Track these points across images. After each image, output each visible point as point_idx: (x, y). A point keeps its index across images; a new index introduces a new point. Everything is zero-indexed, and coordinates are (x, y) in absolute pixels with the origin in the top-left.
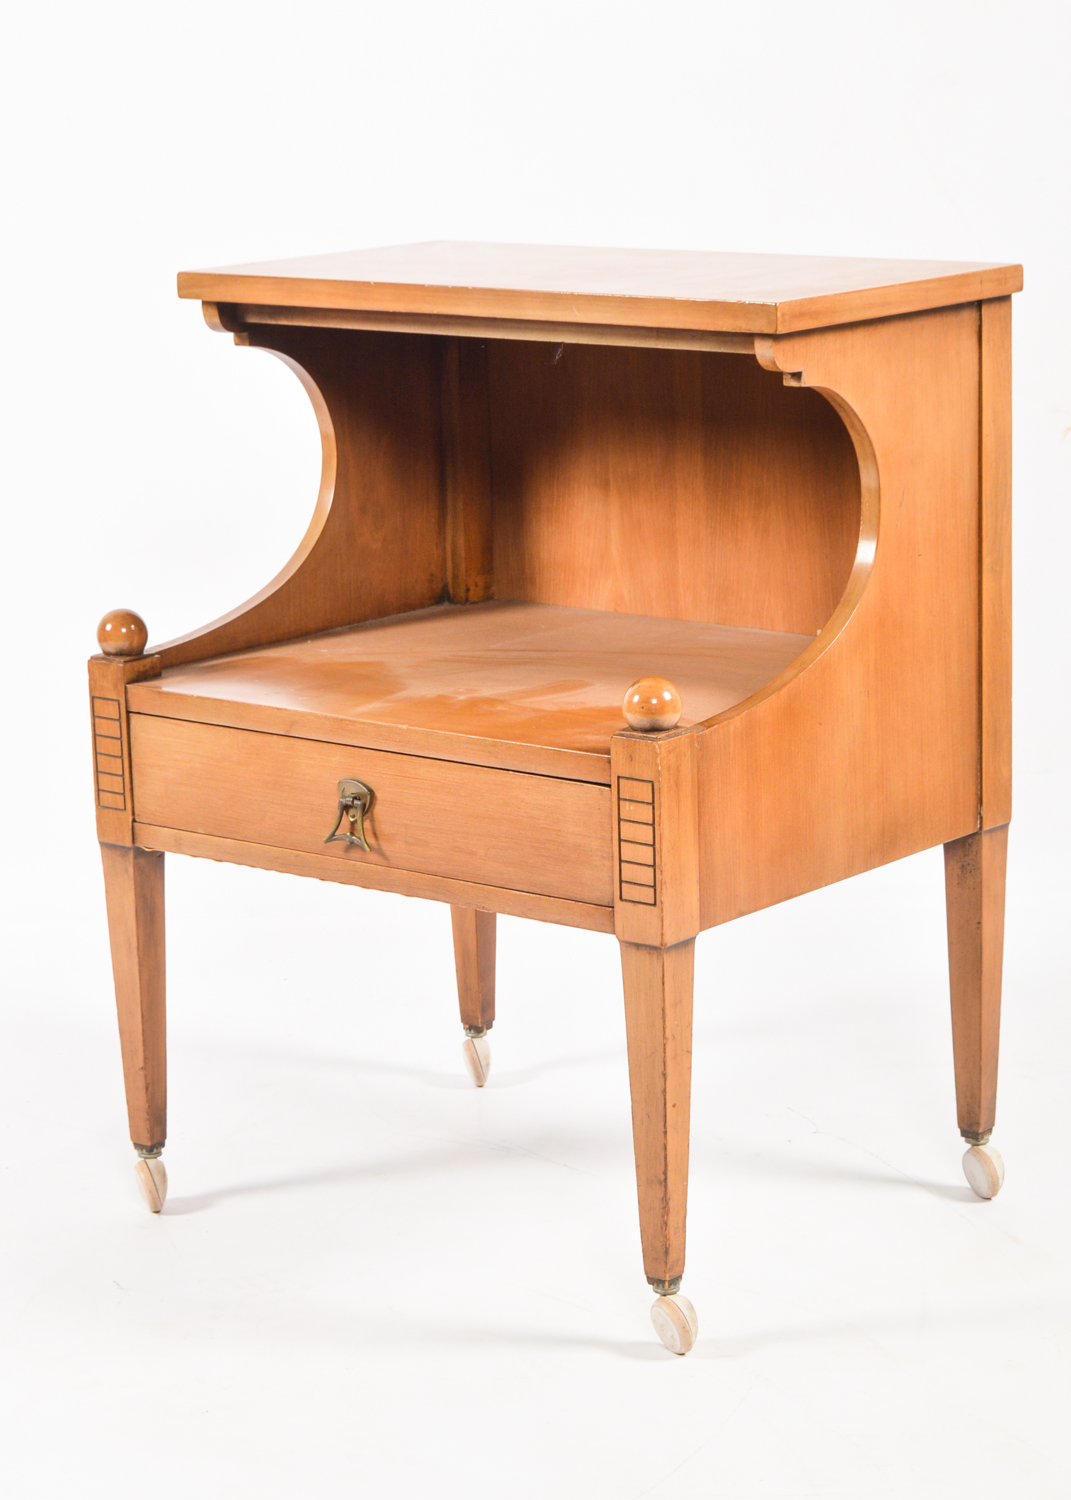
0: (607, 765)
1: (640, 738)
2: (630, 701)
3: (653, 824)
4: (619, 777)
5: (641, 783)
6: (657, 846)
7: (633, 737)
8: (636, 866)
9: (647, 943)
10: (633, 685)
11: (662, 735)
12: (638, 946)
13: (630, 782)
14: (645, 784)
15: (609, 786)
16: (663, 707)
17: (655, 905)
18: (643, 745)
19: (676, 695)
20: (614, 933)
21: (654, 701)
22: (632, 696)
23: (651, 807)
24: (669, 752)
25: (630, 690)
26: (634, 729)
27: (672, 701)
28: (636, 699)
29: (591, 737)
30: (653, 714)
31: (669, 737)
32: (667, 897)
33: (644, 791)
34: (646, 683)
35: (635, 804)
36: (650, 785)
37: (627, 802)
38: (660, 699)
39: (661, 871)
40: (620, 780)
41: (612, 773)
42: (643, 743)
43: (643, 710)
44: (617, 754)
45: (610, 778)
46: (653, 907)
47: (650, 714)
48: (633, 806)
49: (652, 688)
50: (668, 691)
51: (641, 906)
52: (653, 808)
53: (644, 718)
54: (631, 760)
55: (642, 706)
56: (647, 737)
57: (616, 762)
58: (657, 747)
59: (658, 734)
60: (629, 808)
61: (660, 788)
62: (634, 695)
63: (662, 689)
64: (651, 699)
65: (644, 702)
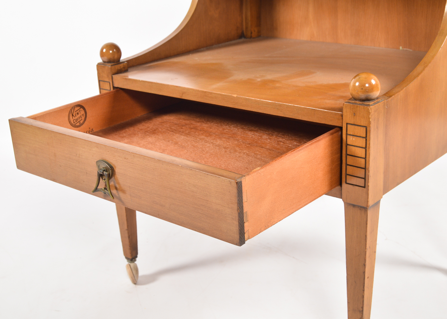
0: (341, 117)
1: (360, 104)
2: (354, 85)
3: (366, 148)
4: (347, 124)
5: (360, 127)
6: (367, 159)
7: (356, 104)
8: (354, 168)
9: (359, 205)
10: (355, 77)
11: (371, 103)
12: (354, 206)
13: (353, 126)
14: (362, 128)
15: (341, 127)
16: (372, 88)
17: (364, 187)
18: (361, 108)
19: (378, 82)
20: (341, 198)
21: (367, 85)
22: (355, 83)
23: (365, 139)
24: (375, 111)
25: (353, 80)
26: (355, 99)
27: (376, 84)
28: (357, 84)
29: (327, 101)
30: (367, 92)
31: (375, 104)
32: (371, 183)
33: (361, 132)
34: (363, 76)
35: (355, 137)
36: (365, 128)
37: (351, 136)
38: (370, 84)
39: (369, 171)
40: (348, 125)
41: (343, 121)
42: (362, 107)
43: (361, 90)
44: (346, 112)
45: (342, 124)
46: (363, 188)
47: (365, 92)
48: (354, 139)
49: (366, 78)
50: (374, 80)
51: (357, 187)
52: (366, 140)
53: (361, 94)
54: (355, 115)
55: (360, 88)
56: (364, 104)
57: (346, 116)
58: (370, 109)
59: (369, 102)
60: (352, 139)
61: (370, 130)
62: (356, 82)
63: (371, 79)
64: (365, 84)
65: (362, 86)
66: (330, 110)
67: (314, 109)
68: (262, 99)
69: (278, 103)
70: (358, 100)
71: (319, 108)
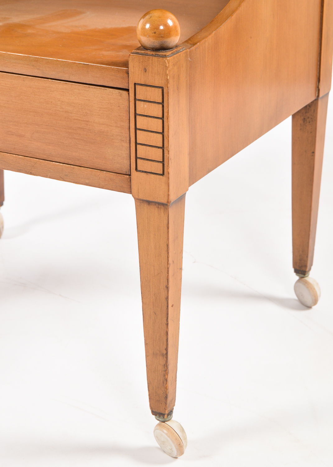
0: (126, 75)
1: (152, 55)
2: (144, 28)
3: (162, 118)
4: (135, 84)
5: (153, 89)
6: (165, 133)
7: (147, 55)
8: (148, 147)
9: (156, 201)
10: (145, 15)
11: (168, 53)
12: (149, 202)
13: (144, 87)
14: (157, 89)
15: (127, 90)
16: (168, 32)
17: (163, 174)
18: (154, 62)
20: (131, 193)
21: (162, 28)
22: (144, 25)
23: (161, 106)
24: (174, 65)
25: (142, 20)
26: (145, 48)
27: (175, 26)
28: (148, 26)
29: (105, 53)
30: (162, 37)
31: (173, 54)
32: (172, 169)
33: (156, 95)
34: (156, 14)
35: (147, 103)
36: (160, 90)
37: (142, 102)
38: (166, 25)
39: (169, 151)
40: (137, 86)
41: (130, 81)
42: (155, 59)
43: (154, 34)
44: (134, 67)
45: (128, 85)
46: (161, 176)
47: (159, 37)
48: (146, 105)
49: (159, 17)
50: (171, 19)
51: (153, 175)
52: (163, 106)
53: (154, 41)
54: (145, 72)
55: (153, 32)
56: (158, 55)
57: (133, 73)
58: (167, 62)
59: (165, 52)
60: (144, 106)
61: (168, 92)
62: (146, 23)
63: (167, 18)
64: (159, 26)
65: (154, 29)
66: (110, 65)
67: (88, 64)
68: (9, 52)
69: (34, 56)
70: (150, 50)
71: (93, 63)
